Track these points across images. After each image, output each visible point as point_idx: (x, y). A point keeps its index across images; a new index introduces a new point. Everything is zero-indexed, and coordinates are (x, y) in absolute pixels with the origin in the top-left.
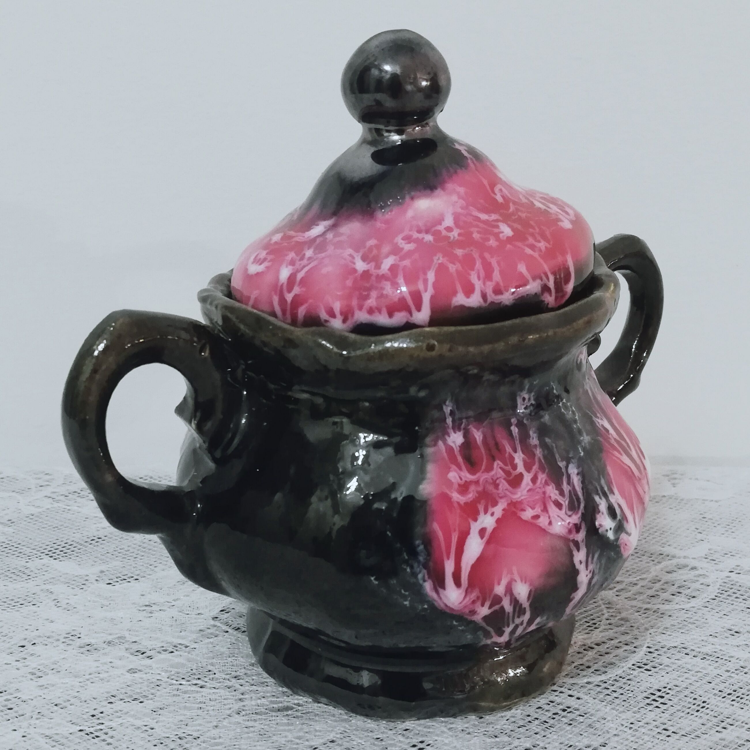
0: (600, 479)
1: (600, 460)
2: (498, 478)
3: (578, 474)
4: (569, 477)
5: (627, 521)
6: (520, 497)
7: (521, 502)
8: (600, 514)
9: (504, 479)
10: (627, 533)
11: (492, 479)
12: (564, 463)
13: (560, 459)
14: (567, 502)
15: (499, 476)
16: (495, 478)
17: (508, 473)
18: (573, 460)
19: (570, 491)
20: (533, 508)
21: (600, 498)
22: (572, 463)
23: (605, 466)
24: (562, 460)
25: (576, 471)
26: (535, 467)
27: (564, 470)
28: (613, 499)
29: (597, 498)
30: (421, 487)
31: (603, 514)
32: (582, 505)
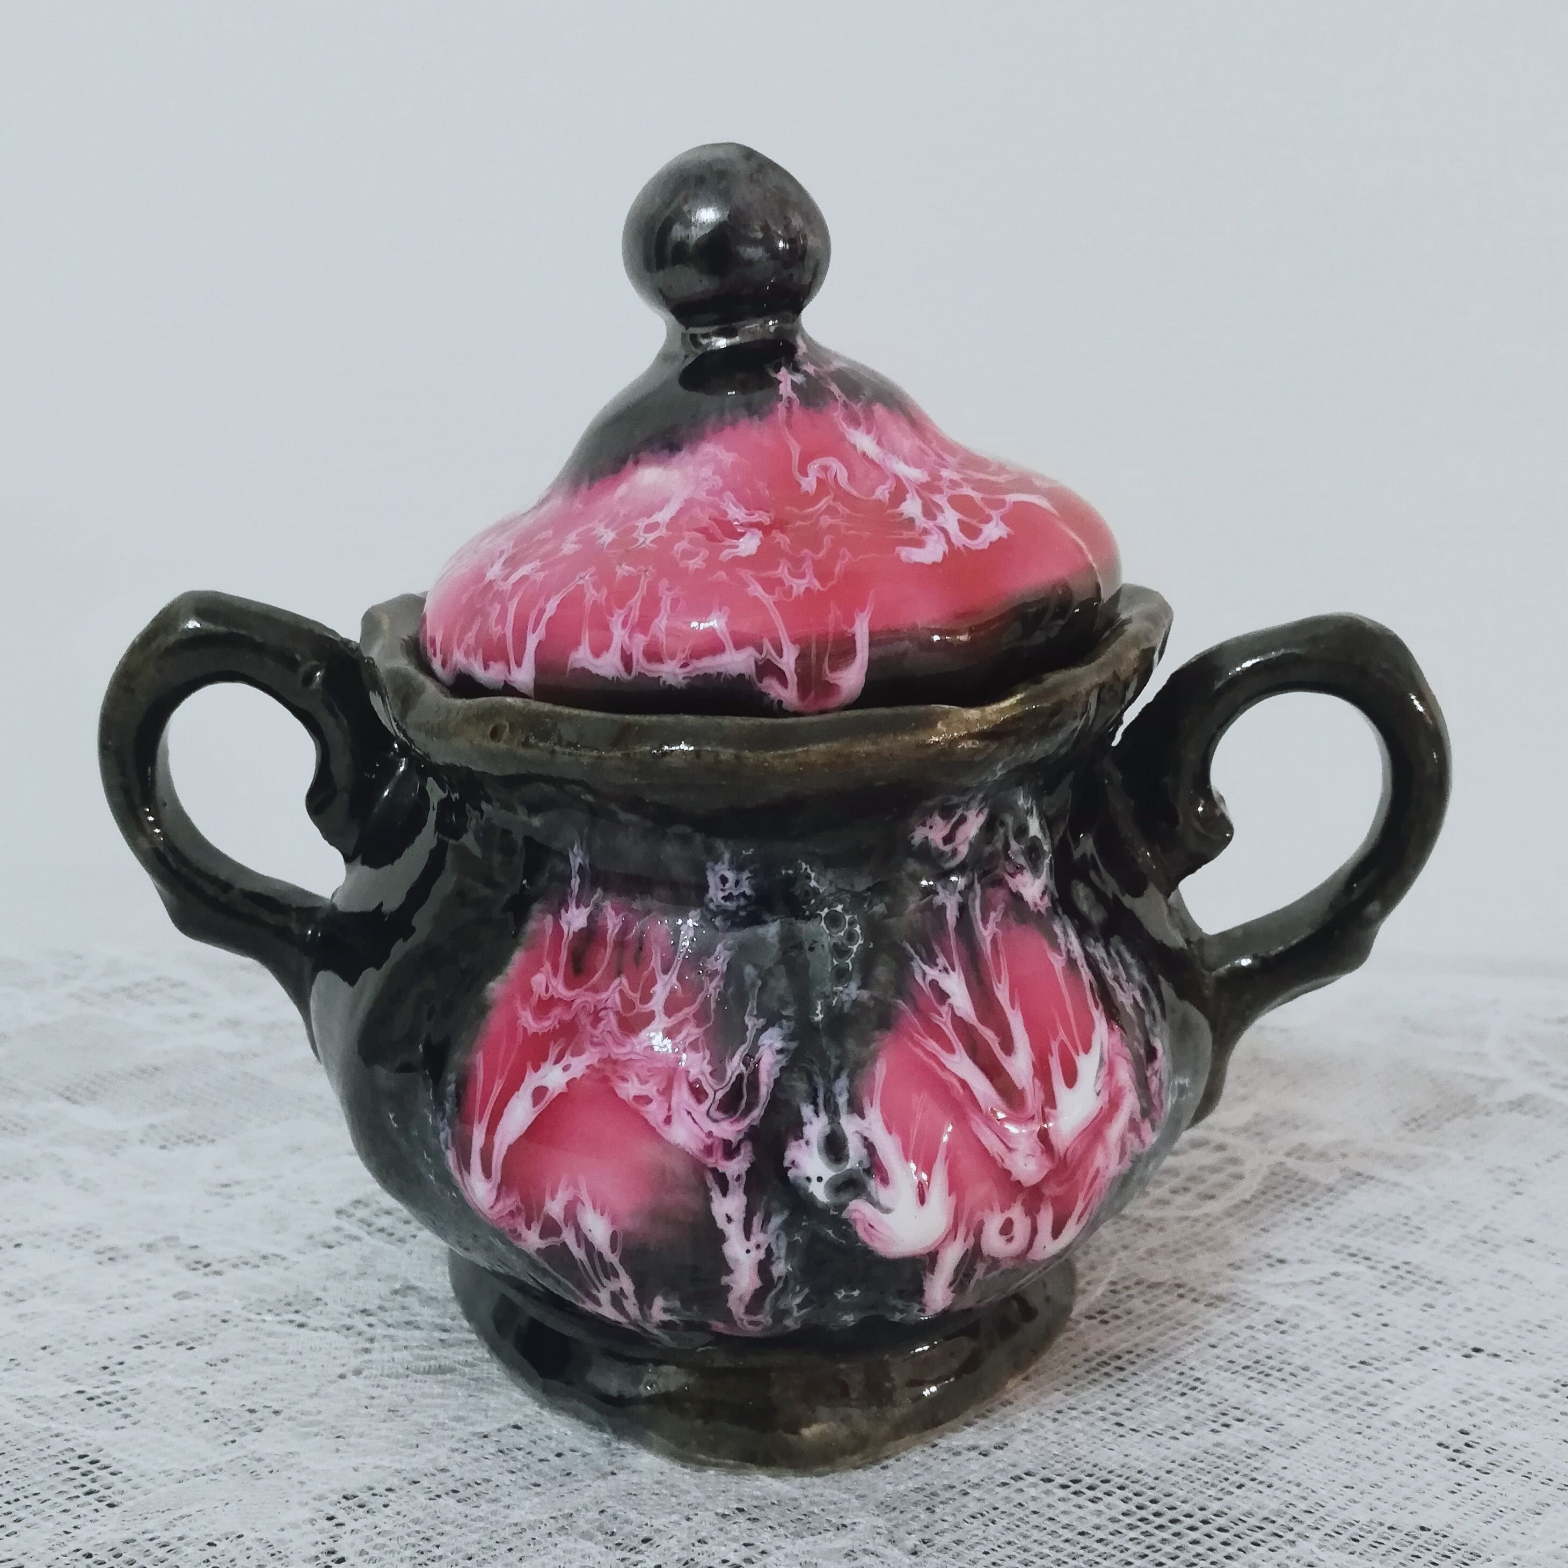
0: (837, 1076)
1: (865, 1041)
2: (605, 1008)
3: (780, 1052)
4: (755, 1047)
5: (885, 1181)
6: (625, 1054)
7: (626, 1064)
8: (802, 1142)
9: (617, 1013)
10: (876, 1204)
11: (595, 1006)
12: (762, 1021)
13: (755, 1013)
14: (720, 1095)
15: (609, 1004)
16: (599, 1007)
17: (628, 1004)
18: (784, 1022)
19: (740, 1077)
20: (643, 1082)
21: (817, 1113)
22: (781, 1027)
23: (874, 1057)
24: (757, 1017)
25: (779, 1045)
26: (689, 1011)
27: (750, 1035)
28: (849, 1125)
29: (807, 1111)
30: (492, 985)
31: (807, 1143)
32: (757, 1113)
